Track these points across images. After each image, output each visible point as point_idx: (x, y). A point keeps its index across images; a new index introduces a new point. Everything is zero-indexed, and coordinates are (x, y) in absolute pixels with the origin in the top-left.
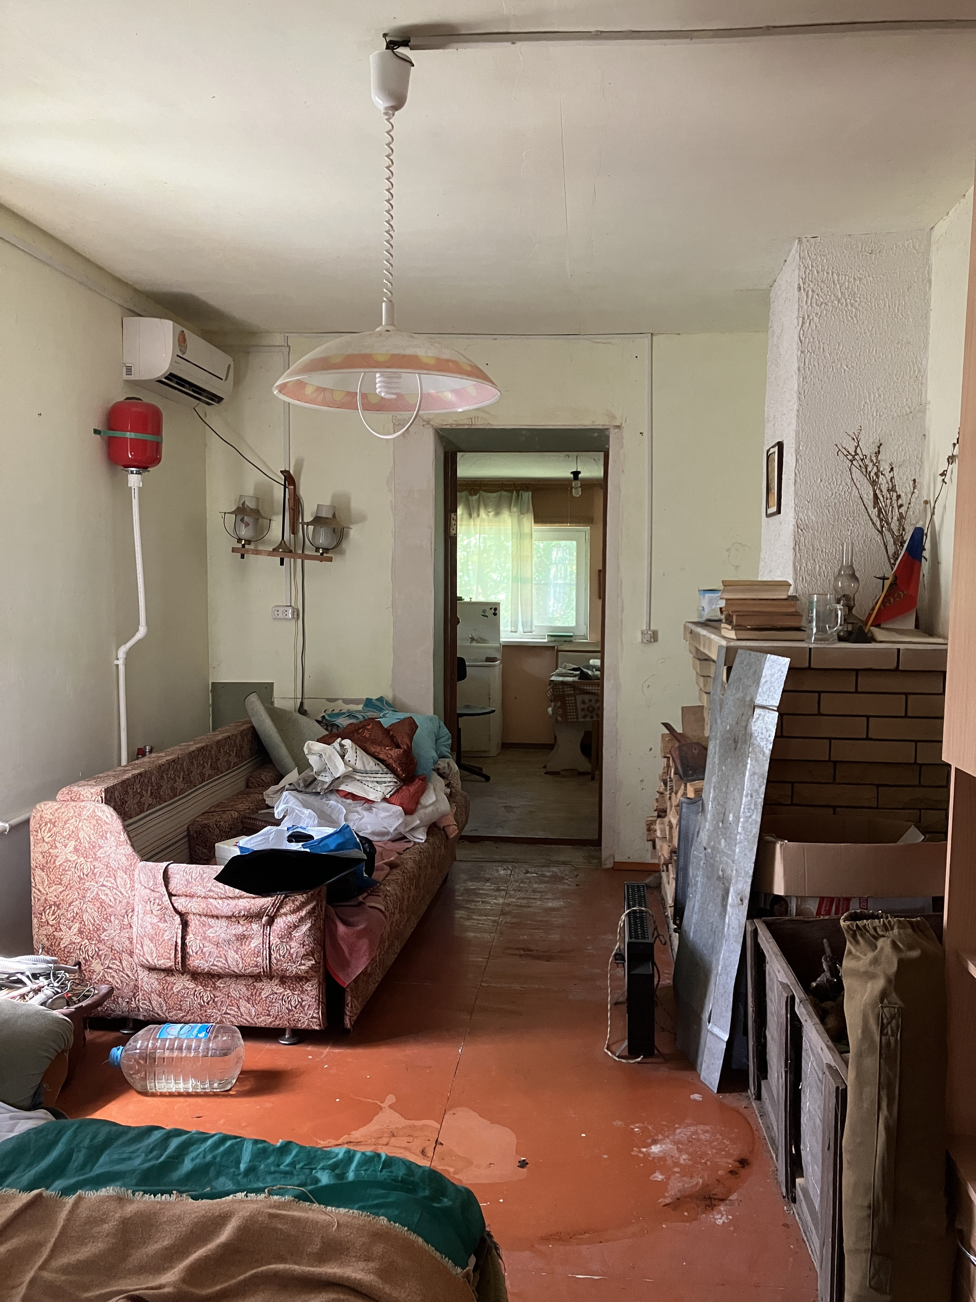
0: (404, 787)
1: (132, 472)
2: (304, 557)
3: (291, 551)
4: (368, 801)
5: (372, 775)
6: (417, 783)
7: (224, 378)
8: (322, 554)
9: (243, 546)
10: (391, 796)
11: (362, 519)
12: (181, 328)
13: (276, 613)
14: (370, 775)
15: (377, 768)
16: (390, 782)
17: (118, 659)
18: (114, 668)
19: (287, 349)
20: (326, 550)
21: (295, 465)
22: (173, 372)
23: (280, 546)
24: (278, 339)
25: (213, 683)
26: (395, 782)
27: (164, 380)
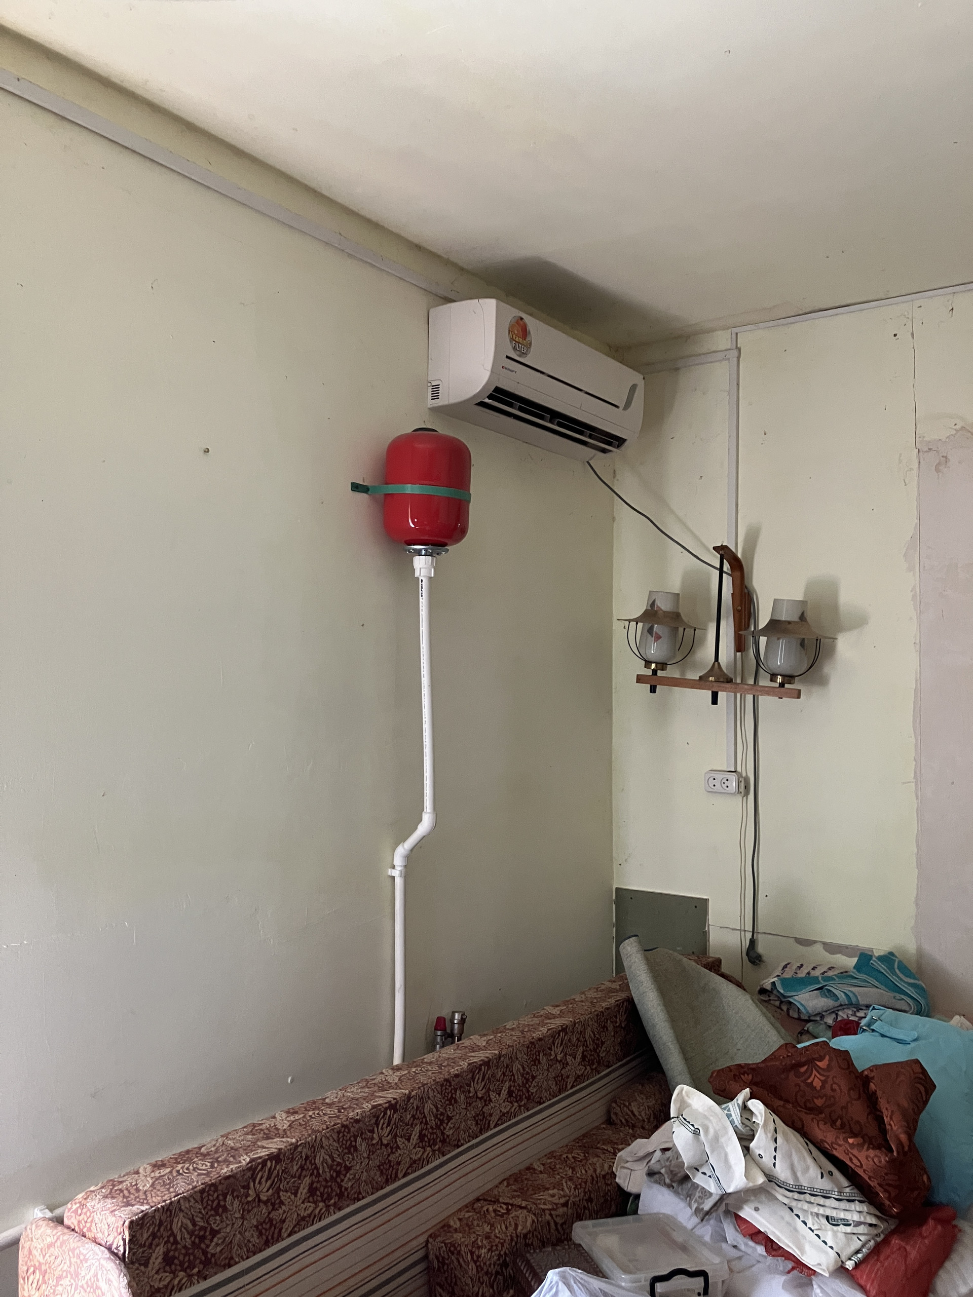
0: (895, 1241)
1: (419, 553)
2: (757, 690)
3: (729, 681)
4: (799, 1265)
5: (812, 1199)
6: (931, 1229)
7: (622, 406)
8: (782, 685)
9: (655, 672)
10: (857, 1265)
11: (860, 622)
12: (514, 313)
13: (712, 782)
14: (808, 1197)
15: (824, 1184)
16: (858, 1224)
17: (394, 867)
18: (389, 882)
19: (736, 353)
20: (789, 678)
21: (746, 540)
22: (500, 386)
23: (711, 672)
24: (722, 340)
25: (617, 889)
26: (871, 1225)
27: (487, 400)
